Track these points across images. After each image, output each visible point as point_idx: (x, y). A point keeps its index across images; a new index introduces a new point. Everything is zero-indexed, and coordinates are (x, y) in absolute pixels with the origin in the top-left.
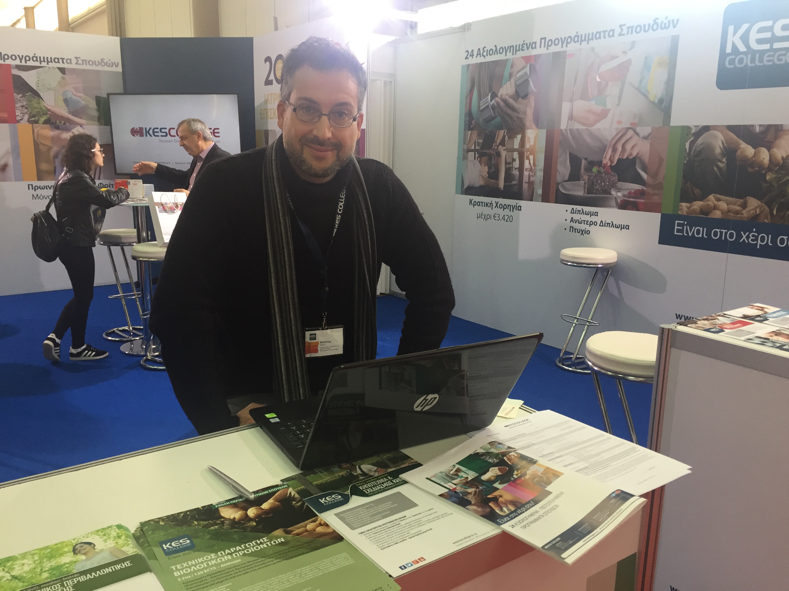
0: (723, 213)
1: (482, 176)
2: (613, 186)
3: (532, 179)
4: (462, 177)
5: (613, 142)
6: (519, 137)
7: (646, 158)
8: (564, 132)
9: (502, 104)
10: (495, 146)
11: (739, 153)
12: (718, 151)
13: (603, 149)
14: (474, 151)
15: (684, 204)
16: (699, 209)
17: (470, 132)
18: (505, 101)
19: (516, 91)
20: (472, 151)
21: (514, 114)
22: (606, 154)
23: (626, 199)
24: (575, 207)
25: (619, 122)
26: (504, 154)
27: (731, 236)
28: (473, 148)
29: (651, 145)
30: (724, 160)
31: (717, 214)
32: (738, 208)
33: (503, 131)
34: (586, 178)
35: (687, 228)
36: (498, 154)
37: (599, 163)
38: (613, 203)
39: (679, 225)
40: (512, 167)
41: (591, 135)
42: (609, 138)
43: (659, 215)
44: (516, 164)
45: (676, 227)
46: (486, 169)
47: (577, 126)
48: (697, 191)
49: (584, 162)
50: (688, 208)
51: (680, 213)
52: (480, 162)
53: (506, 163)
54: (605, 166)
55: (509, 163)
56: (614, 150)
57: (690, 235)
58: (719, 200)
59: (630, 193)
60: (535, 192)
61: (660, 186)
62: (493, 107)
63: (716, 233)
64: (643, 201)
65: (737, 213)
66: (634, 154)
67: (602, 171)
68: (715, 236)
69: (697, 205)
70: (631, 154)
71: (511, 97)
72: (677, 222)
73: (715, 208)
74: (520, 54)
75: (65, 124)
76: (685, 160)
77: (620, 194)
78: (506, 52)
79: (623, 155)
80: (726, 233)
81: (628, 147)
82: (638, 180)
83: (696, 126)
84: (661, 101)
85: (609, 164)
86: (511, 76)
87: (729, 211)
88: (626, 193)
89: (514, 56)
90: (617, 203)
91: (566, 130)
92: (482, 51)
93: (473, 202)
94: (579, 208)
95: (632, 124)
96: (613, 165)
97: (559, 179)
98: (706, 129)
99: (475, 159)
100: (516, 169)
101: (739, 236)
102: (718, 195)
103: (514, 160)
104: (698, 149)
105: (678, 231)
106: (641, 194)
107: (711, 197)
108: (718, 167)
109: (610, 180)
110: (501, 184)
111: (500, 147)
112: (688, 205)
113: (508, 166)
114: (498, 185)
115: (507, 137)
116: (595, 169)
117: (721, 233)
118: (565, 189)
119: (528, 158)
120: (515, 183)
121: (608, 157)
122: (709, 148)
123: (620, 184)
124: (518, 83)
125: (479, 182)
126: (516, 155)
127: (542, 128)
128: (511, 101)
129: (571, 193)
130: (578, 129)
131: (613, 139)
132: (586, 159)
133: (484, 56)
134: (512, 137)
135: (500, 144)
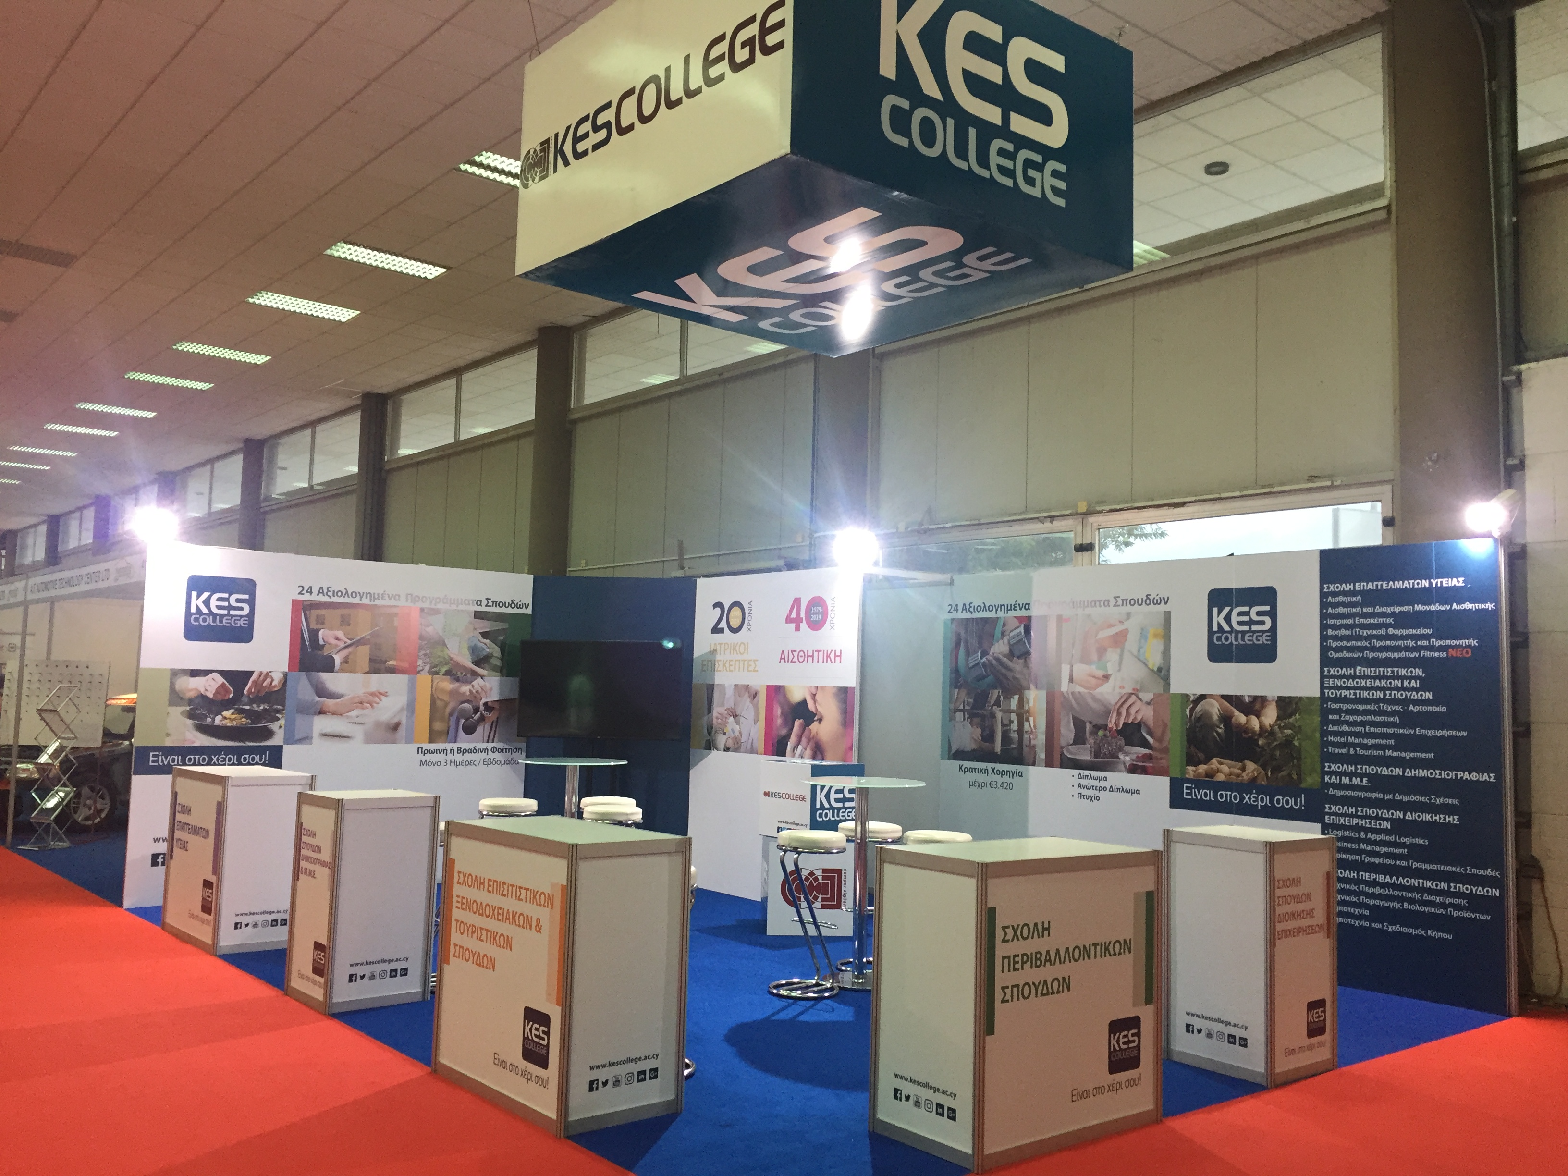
0: (1225, 776)
1: (973, 738)
2: (1121, 749)
3: (1033, 742)
4: (949, 740)
5: (1117, 707)
6: (1016, 697)
7: (1151, 723)
8: (1065, 694)
9: (994, 662)
10: (988, 706)
11: (1233, 720)
12: (1215, 717)
13: (1107, 713)
14: (963, 711)
15: (1191, 769)
16: (1204, 773)
17: (957, 691)
18: (998, 660)
19: (1010, 650)
20: (960, 710)
21: (1009, 675)
22: (1111, 717)
23: (1135, 763)
24: (1082, 772)
25: (1122, 687)
26: (999, 715)
27: (1235, 798)
28: (961, 707)
29: (1155, 711)
30: (1222, 726)
31: (1221, 777)
32: (1239, 771)
33: (997, 691)
34: (1092, 741)
35: (1195, 792)
36: (993, 716)
37: (1105, 727)
38: (1122, 767)
39: (1187, 788)
40: (1010, 729)
41: (1094, 699)
42: (1113, 702)
43: (1168, 779)
44: (1015, 726)
45: (1185, 791)
46: (979, 731)
47: (1078, 689)
48: (1201, 756)
49: (1088, 726)
50: (1195, 771)
51: (1187, 776)
52: (971, 723)
53: (1003, 725)
54: (1111, 730)
55: (1006, 725)
56: (1119, 714)
57: (1199, 797)
58: (1221, 764)
59: (1138, 757)
60: (1037, 757)
61: (1166, 750)
62: (984, 665)
63: (1221, 795)
64: (1151, 765)
65: (1238, 775)
66: (1139, 719)
67: (1108, 734)
68: (1221, 798)
69: (1202, 768)
70: (1135, 718)
71: (1005, 656)
72: (1185, 785)
73: (1218, 771)
74: (1012, 614)
75: (465, 675)
76: (1187, 725)
77: (1128, 758)
78: (997, 610)
79: (1128, 720)
80: (1231, 795)
81: (1133, 711)
82: (1145, 744)
83: (1194, 694)
84: (1160, 670)
85: (1115, 728)
86: (1003, 634)
87: (1231, 774)
88: (1134, 757)
89: (1006, 615)
90: (1125, 767)
91: (1067, 692)
92: (968, 607)
93: (963, 768)
94: (1087, 772)
95: (1134, 689)
96: (1119, 728)
97: (1063, 742)
98: (1202, 697)
99: (964, 719)
100: (1014, 731)
101: (1242, 799)
102: (1220, 759)
103: (1012, 722)
104: (1198, 716)
105: (1188, 794)
106: (1148, 757)
107: (1214, 760)
108: (1217, 732)
109: (1117, 743)
110: (998, 748)
111: (995, 707)
112: (1194, 768)
113: (1005, 728)
114: (993, 748)
115: (1002, 698)
116: (1101, 733)
117: (1226, 795)
118: (1071, 753)
119: (1028, 721)
120: (1014, 746)
121: (1113, 721)
122: (1206, 715)
123: (1127, 748)
124: (1012, 642)
125: (969, 745)
126: (1014, 717)
127: (1041, 689)
128: (1005, 660)
129: (1077, 757)
130: (1079, 693)
131: (1116, 703)
132: (1090, 722)
133: (972, 613)
134: (1008, 697)
135: (994, 705)
